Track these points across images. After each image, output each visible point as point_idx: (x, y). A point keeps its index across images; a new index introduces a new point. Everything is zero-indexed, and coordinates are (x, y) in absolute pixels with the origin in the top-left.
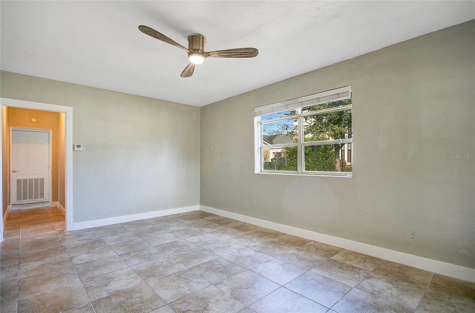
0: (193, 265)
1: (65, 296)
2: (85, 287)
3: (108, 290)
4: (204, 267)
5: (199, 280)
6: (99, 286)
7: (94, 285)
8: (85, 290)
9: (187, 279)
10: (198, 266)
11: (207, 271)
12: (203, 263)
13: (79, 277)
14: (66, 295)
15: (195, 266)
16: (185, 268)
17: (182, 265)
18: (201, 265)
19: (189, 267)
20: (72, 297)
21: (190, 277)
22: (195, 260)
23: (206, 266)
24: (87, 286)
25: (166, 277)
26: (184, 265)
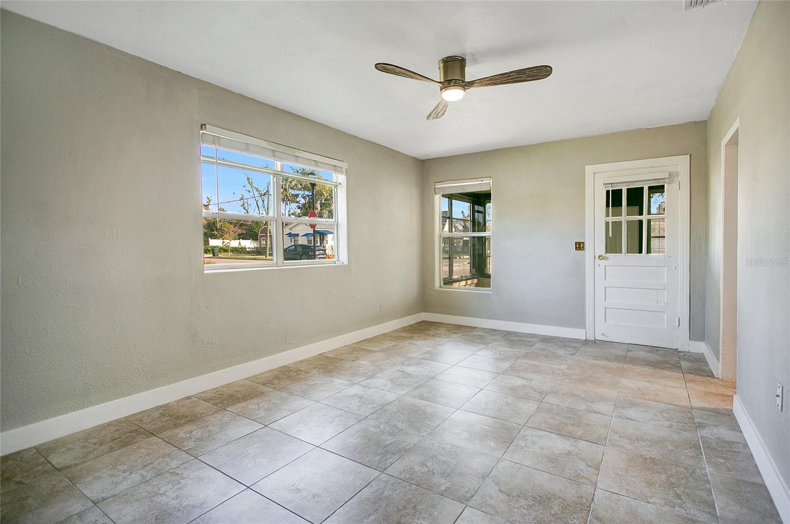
1: (635, 476)
2: (596, 471)
3: (573, 446)
6: (578, 458)
7: (582, 465)
8: (601, 467)
13: (593, 500)
14: (632, 476)
20: (626, 466)
24: (593, 470)
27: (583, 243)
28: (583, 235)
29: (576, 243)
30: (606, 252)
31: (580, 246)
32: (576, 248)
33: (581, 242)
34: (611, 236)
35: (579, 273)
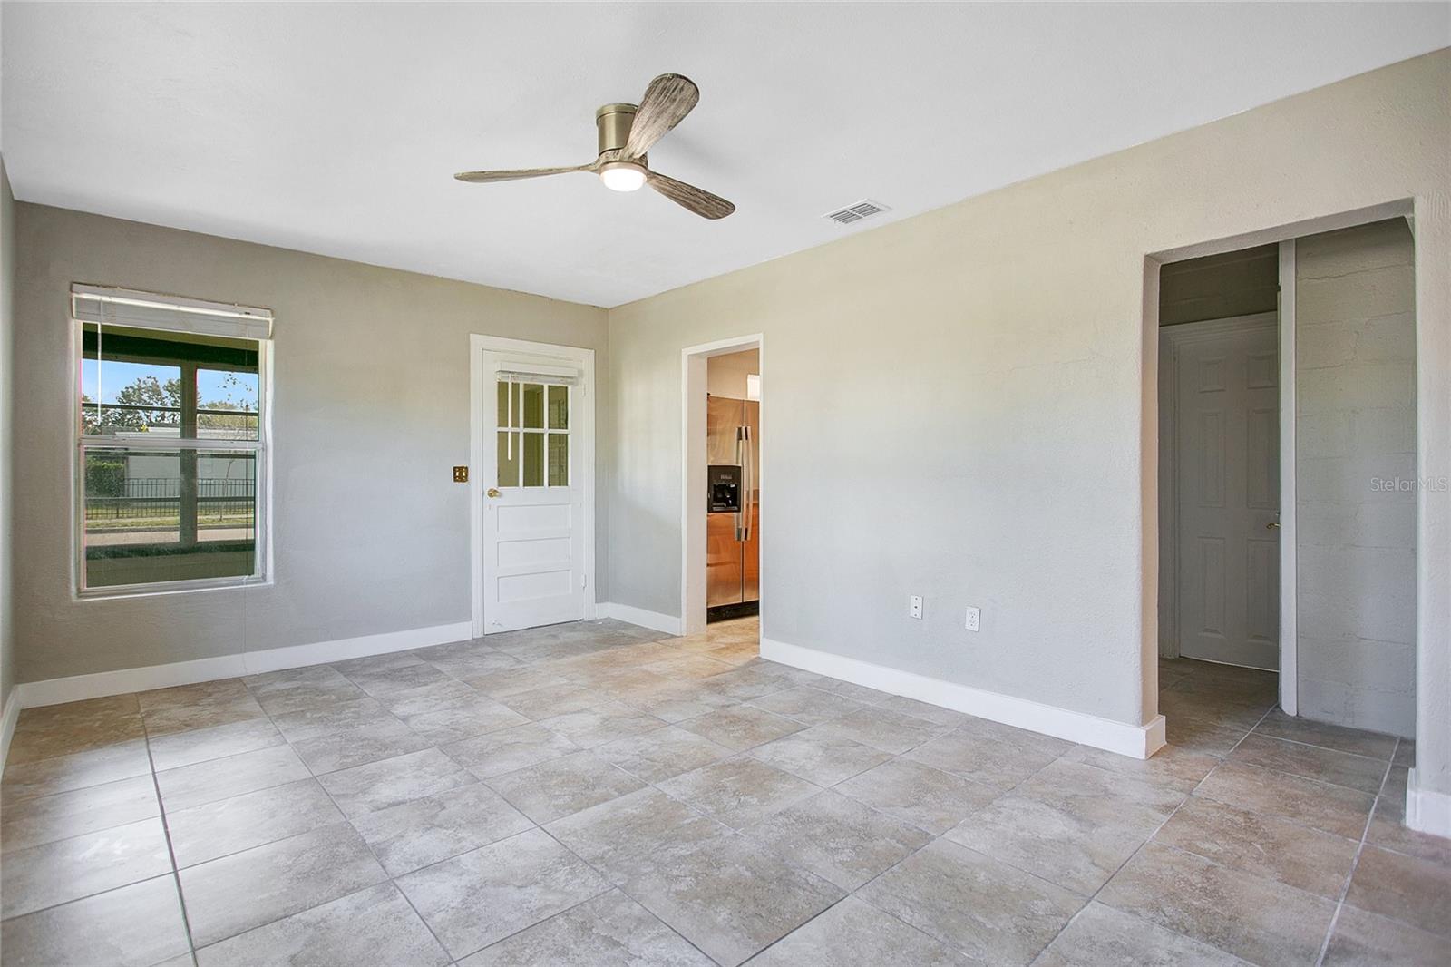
0: (637, 795)
4: (605, 790)
5: (620, 758)
9: (647, 759)
10: (621, 793)
11: (597, 777)
12: (606, 800)
15: (631, 791)
16: (660, 786)
17: (672, 794)
18: (612, 796)
19: (648, 790)
21: (640, 764)
22: (634, 811)
23: (598, 792)
25: (703, 765)
26: (666, 794)
27: (467, 468)
28: (467, 455)
29: (455, 468)
30: (499, 486)
31: (461, 474)
32: (455, 477)
33: (462, 468)
34: (510, 458)
35: (460, 525)
